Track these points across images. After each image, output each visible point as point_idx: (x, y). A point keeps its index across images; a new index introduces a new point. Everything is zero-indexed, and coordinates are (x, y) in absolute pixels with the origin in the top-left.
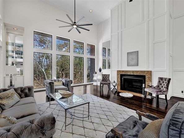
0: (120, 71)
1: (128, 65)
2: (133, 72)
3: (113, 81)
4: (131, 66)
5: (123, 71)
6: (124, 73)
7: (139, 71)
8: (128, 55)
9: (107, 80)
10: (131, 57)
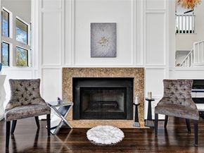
0: (73, 69)
1: (93, 55)
2: (107, 70)
3: (57, 100)
4: (99, 57)
5: (81, 69)
6: (83, 75)
7: (120, 69)
8: (94, 30)
9: (30, 98)
10: (100, 34)
